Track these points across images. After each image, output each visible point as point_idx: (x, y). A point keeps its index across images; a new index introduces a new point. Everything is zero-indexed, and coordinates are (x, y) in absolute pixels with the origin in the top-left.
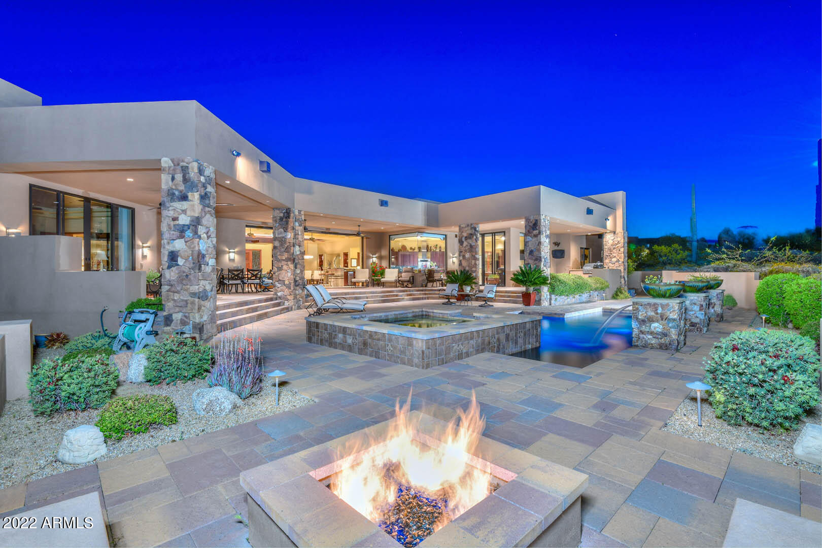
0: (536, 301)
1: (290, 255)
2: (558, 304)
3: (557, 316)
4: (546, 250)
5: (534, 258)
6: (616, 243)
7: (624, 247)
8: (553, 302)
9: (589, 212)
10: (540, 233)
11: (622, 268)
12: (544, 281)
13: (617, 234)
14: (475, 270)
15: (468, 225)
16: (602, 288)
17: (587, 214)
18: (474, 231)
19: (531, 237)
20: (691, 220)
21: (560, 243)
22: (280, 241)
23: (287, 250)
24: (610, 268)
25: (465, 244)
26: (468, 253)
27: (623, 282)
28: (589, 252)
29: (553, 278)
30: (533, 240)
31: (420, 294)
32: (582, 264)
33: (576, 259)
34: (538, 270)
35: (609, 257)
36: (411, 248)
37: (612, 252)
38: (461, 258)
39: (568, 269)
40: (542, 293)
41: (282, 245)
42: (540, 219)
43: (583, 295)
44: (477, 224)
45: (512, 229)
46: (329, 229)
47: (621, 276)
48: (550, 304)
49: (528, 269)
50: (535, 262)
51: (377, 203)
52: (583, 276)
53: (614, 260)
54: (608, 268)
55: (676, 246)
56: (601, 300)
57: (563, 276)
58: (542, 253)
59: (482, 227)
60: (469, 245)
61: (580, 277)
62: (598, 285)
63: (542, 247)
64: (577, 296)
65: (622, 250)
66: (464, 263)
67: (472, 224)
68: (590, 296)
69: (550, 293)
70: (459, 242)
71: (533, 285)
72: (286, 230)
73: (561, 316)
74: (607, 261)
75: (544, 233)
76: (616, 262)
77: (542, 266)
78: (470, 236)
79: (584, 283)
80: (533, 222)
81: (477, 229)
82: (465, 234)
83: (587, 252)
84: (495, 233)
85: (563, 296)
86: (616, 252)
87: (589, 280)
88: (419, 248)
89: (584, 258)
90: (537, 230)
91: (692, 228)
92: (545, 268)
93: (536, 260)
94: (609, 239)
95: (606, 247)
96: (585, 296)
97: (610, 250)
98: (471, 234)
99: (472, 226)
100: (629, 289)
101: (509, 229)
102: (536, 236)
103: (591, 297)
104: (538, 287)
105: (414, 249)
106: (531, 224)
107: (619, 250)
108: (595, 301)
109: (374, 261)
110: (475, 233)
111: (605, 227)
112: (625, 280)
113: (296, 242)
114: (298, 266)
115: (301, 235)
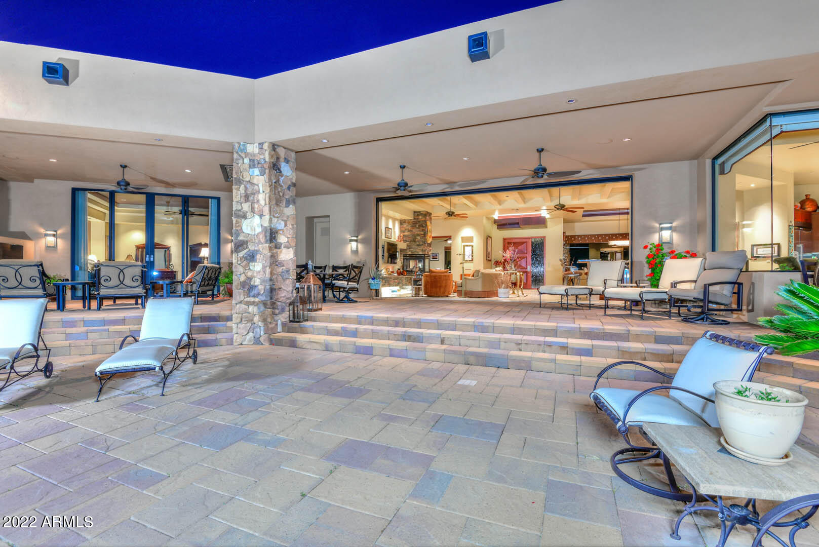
109: (665, 238)
113: (252, 208)
114: (258, 257)
115: (263, 192)
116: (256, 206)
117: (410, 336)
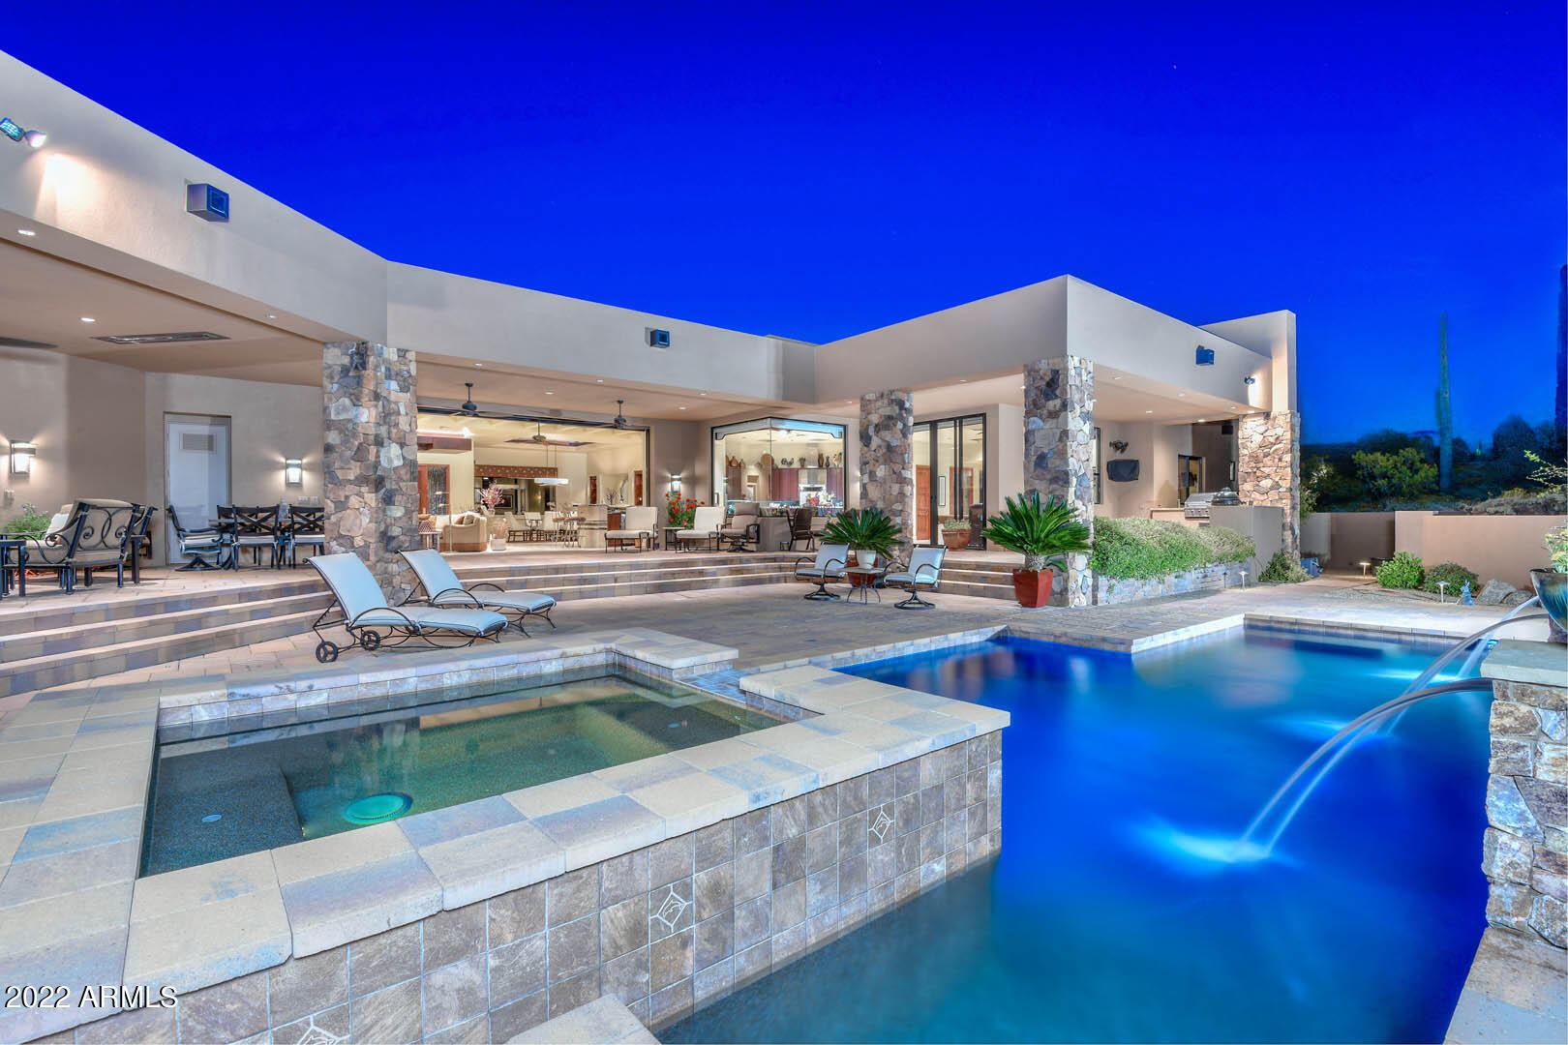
0: (1053, 593)
1: (367, 468)
2: (1116, 602)
3: (1107, 647)
4: (1084, 454)
5: (1049, 477)
6: (1272, 440)
7: (1291, 450)
8: (1102, 595)
9: (1204, 356)
10: (1064, 406)
11: (1286, 504)
12: (1076, 539)
13: (1275, 418)
14: (900, 508)
15: (882, 396)
16: (1236, 557)
17: (1197, 363)
18: (897, 408)
19: (1041, 418)
20: (1438, 395)
21: (1127, 445)
22: (341, 431)
23: (360, 455)
24: (1255, 503)
25: (875, 442)
26: (882, 467)
27: (1289, 540)
28: (1201, 466)
29: (1103, 529)
30: (1047, 427)
31: (766, 569)
32: (1184, 495)
33: (1167, 482)
34: (1060, 509)
35: (1252, 477)
36: (784, 461)
37: (1261, 465)
38: (866, 479)
39: (1147, 508)
40: (1071, 571)
41: (345, 442)
42: (1066, 369)
43: (1187, 575)
44: (908, 391)
45: (1002, 407)
46: (557, 411)
47: (1283, 526)
48: (1095, 602)
49: (1029, 504)
50: (1051, 487)
51: (641, 338)
52: (1187, 524)
53: (1266, 483)
54: (1251, 503)
55: (1409, 453)
56: (1236, 586)
57: (1128, 525)
58: (1071, 460)
59: (922, 402)
60: (884, 444)
61: (1177, 528)
62: (1227, 547)
63: (1072, 446)
64: (1170, 579)
65: (1287, 458)
66: (874, 493)
67: (891, 392)
68: (1206, 576)
69: (1094, 571)
70: (862, 437)
71: (1043, 549)
72: (356, 402)
73: (1121, 649)
74: (1246, 487)
75: (1077, 407)
76: (1272, 488)
77: (1071, 497)
78: (887, 423)
79: (1191, 544)
80: (1047, 379)
81: (907, 405)
82: (875, 418)
83: (1194, 466)
84: (961, 419)
85: (1132, 580)
86: (1270, 463)
87: (1203, 534)
88: (802, 461)
89: (1188, 481)
90: (1056, 397)
91: (1439, 414)
92: (1079, 504)
93: (1054, 480)
94: (1251, 434)
95: (1245, 452)
96: (1191, 579)
97: (1255, 459)
98: (890, 418)
99: (893, 397)
100: (1306, 556)
101: (996, 407)
102: (1054, 415)
103: (1209, 579)
104: (1059, 556)
105: (791, 463)
106: (1043, 384)
107: (1280, 460)
108: (1217, 592)
109: (676, 488)
110: (901, 415)
111: (1243, 399)
112: (1293, 533)
113: (389, 433)
114: (398, 498)
115: (407, 414)
116: (394, 431)
117: (585, 580)
